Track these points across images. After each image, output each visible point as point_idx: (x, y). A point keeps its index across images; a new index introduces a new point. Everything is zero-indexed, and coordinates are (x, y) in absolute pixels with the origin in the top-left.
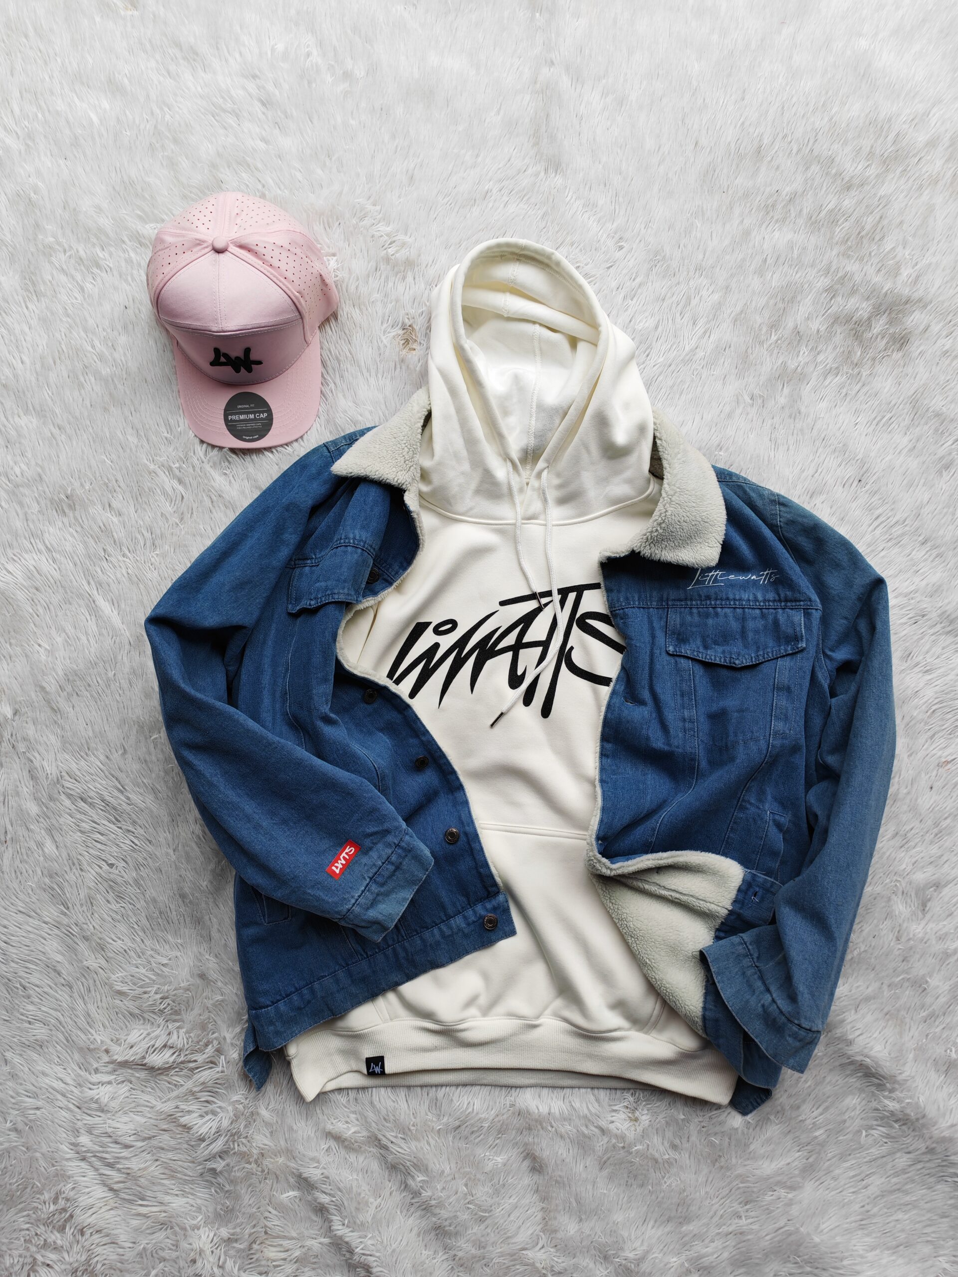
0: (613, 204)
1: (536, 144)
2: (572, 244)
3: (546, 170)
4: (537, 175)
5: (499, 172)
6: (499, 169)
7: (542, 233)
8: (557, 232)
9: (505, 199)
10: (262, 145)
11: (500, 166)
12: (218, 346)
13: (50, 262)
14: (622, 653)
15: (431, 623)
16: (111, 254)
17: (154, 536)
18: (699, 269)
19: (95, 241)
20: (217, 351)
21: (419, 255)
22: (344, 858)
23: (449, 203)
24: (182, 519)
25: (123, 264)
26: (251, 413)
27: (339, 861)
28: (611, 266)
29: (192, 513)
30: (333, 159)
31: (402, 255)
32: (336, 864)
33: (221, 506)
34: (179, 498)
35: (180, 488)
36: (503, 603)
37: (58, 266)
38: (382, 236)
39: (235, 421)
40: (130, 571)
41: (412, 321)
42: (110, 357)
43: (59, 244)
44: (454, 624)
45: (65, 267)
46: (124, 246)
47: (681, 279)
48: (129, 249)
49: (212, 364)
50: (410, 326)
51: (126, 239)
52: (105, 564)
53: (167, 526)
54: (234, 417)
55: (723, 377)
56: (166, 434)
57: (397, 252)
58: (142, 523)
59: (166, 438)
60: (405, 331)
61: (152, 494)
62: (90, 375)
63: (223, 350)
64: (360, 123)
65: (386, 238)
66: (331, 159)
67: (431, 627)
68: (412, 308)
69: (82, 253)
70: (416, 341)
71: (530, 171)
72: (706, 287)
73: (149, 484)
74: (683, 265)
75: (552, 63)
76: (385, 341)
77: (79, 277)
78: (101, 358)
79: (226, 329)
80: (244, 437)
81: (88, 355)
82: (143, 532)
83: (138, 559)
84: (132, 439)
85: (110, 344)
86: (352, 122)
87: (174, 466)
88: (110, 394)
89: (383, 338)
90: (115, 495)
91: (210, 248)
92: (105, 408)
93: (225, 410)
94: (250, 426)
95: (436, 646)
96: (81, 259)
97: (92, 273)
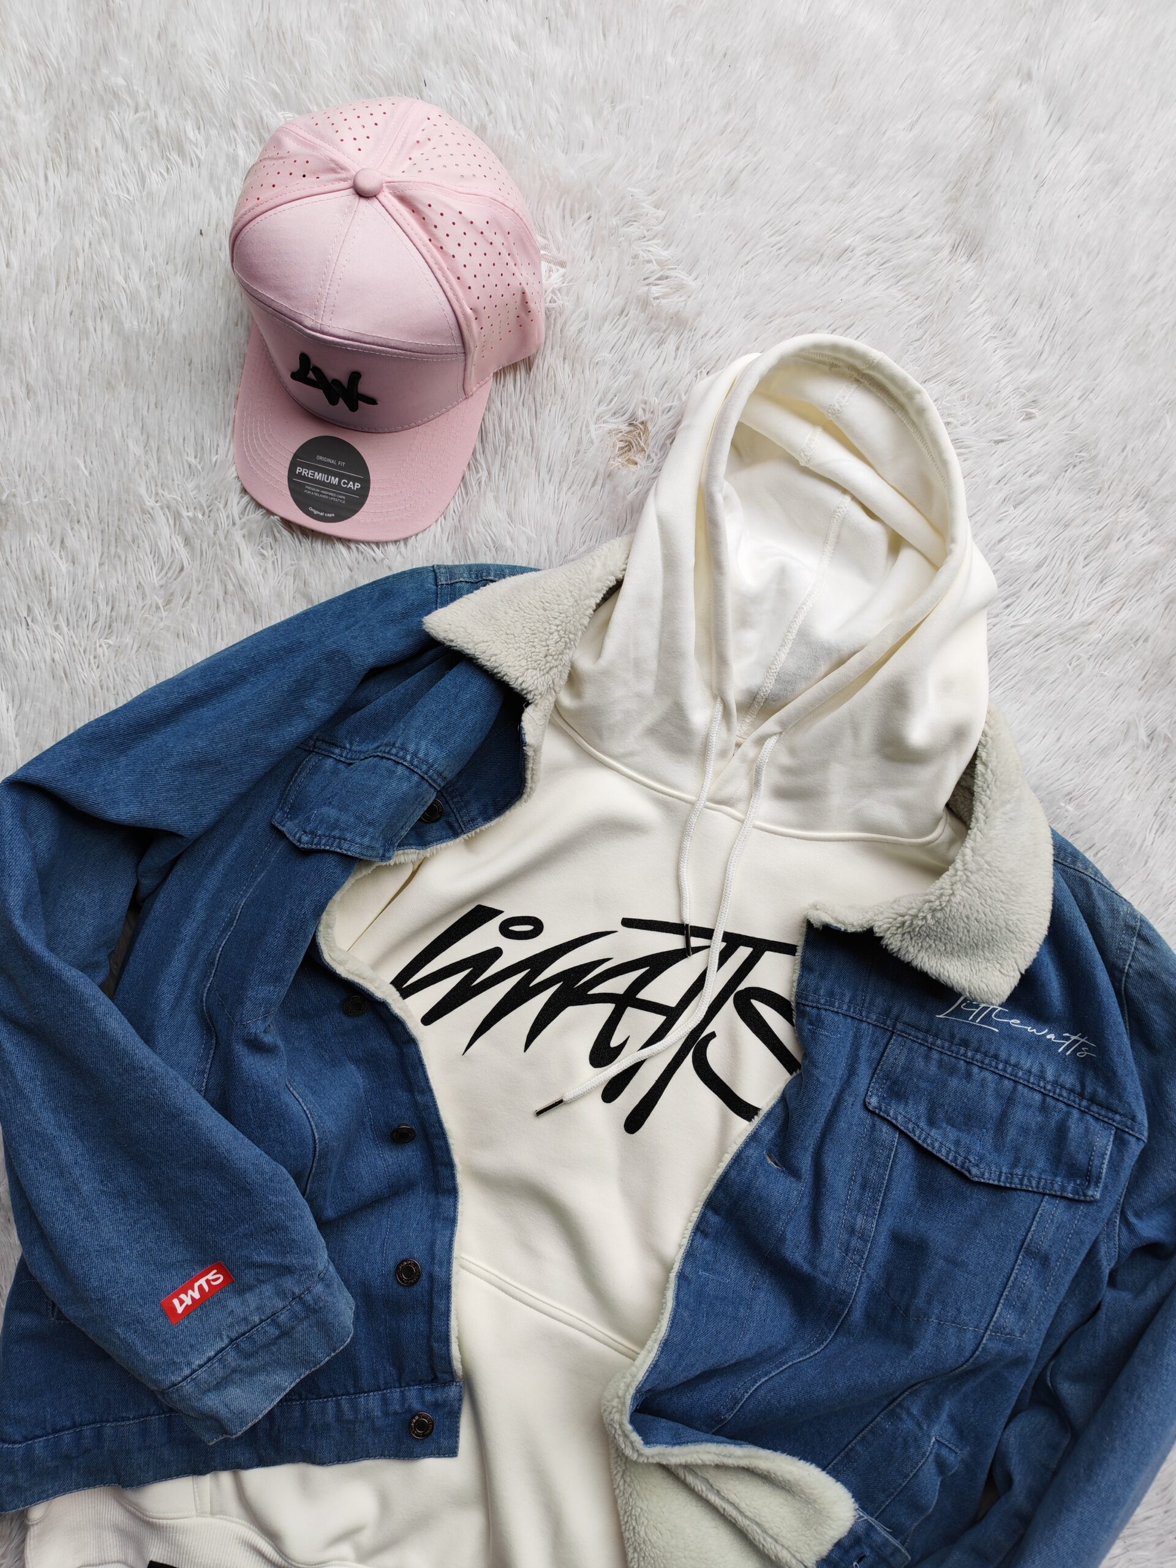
0: (1043, 341)
1: (954, 200)
2: (952, 383)
3: (954, 248)
4: (937, 250)
5: (878, 223)
6: (879, 219)
7: (911, 348)
8: (936, 355)
9: (871, 270)
10: (512, 47)
11: (883, 215)
12: (308, 353)
13: (108, 119)
14: (791, 1073)
15: (501, 912)
16: (208, 140)
17: (114, 614)
18: (1143, 495)
19: (189, 107)
20: (304, 358)
21: (699, 314)
22: (201, 1287)
23: (779, 246)
24: (168, 602)
25: (221, 161)
26: (335, 475)
27: (190, 1292)
28: (1002, 441)
29: (188, 599)
30: (617, 110)
31: (672, 304)
32: (183, 1296)
33: (237, 603)
34: (176, 567)
35: (183, 553)
36: (628, 923)
37: (117, 129)
38: (649, 262)
39: (305, 478)
40: (57, 657)
41: (648, 416)
42: (146, 304)
43: (132, 94)
44: (537, 927)
45: (127, 134)
46: (232, 133)
47: (1108, 502)
48: (238, 140)
49: (294, 376)
50: (642, 423)
51: (239, 123)
52: (22, 631)
53: (141, 604)
54: (304, 472)
55: (1118, 685)
56: (191, 459)
57: (665, 296)
58: (102, 587)
59: (190, 466)
60: (632, 428)
61: (135, 548)
62: (105, 321)
63: (315, 361)
64: (682, 66)
65: (654, 266)
66: (613, 108)
67: (498, 920)
68: (657, 395)
69: (161, 121)
70: (643, 450)
71: (928, 240)
72: (1144, 529)
73: (135, 528)
74: (1120, 481)
75: (1029, 76)
76: (593, 433)
77: (144, 157)
78: (133, 298)
79: (326, 329)
80: (311, 509)
81: (114, 288)
82: (99, 601)
83: (76, 642)
84: (135, 449)
85: (155, 283)
86: (670, 59)
87: (185, 513)
88: (126, 363)
89: (592, 427)
90: (76, 526)
91: (349, 183)
92: (109, 383)
93: (296, 456)
94: (325, 494)
95: (495, 953)
96: (157, 131)
97: (168, 159)
